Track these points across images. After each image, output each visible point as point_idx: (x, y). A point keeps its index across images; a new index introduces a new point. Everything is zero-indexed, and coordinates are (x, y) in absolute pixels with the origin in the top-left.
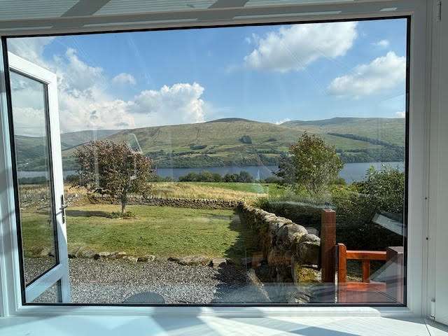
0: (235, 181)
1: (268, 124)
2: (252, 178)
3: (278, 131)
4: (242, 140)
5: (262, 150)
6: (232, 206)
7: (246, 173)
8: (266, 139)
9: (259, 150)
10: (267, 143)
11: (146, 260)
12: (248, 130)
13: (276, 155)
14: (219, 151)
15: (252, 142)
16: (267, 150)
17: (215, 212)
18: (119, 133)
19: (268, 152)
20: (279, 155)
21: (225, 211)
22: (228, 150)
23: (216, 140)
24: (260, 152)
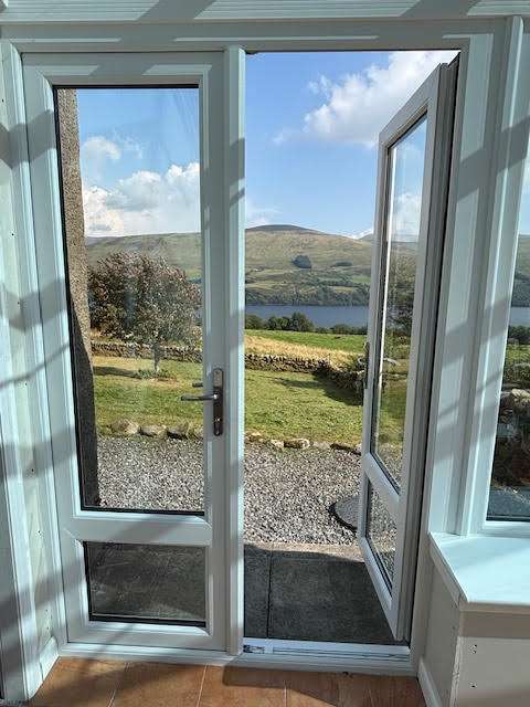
0: (284, 329)
1: (340, 238)
2: (311, 325)
3: (356, 249)
4: (296, 263)
5: (327, 280)
6: (310, 367)
7: (301, 317)
8: (334, 263)
9: (322, 280)
10: (337, 269)
11: (299, 446)
12: (306, 247)
13: (348, 289)
14: (260, 279)
15: (314, 265)
16: (336, 280)
17: (286, 376)
18: (99, 243)
19: (337, 285)
20: (353, 290)
21: (301, 375)
22: (273, 278)
23: (253, 260)
24: (324, 283)
